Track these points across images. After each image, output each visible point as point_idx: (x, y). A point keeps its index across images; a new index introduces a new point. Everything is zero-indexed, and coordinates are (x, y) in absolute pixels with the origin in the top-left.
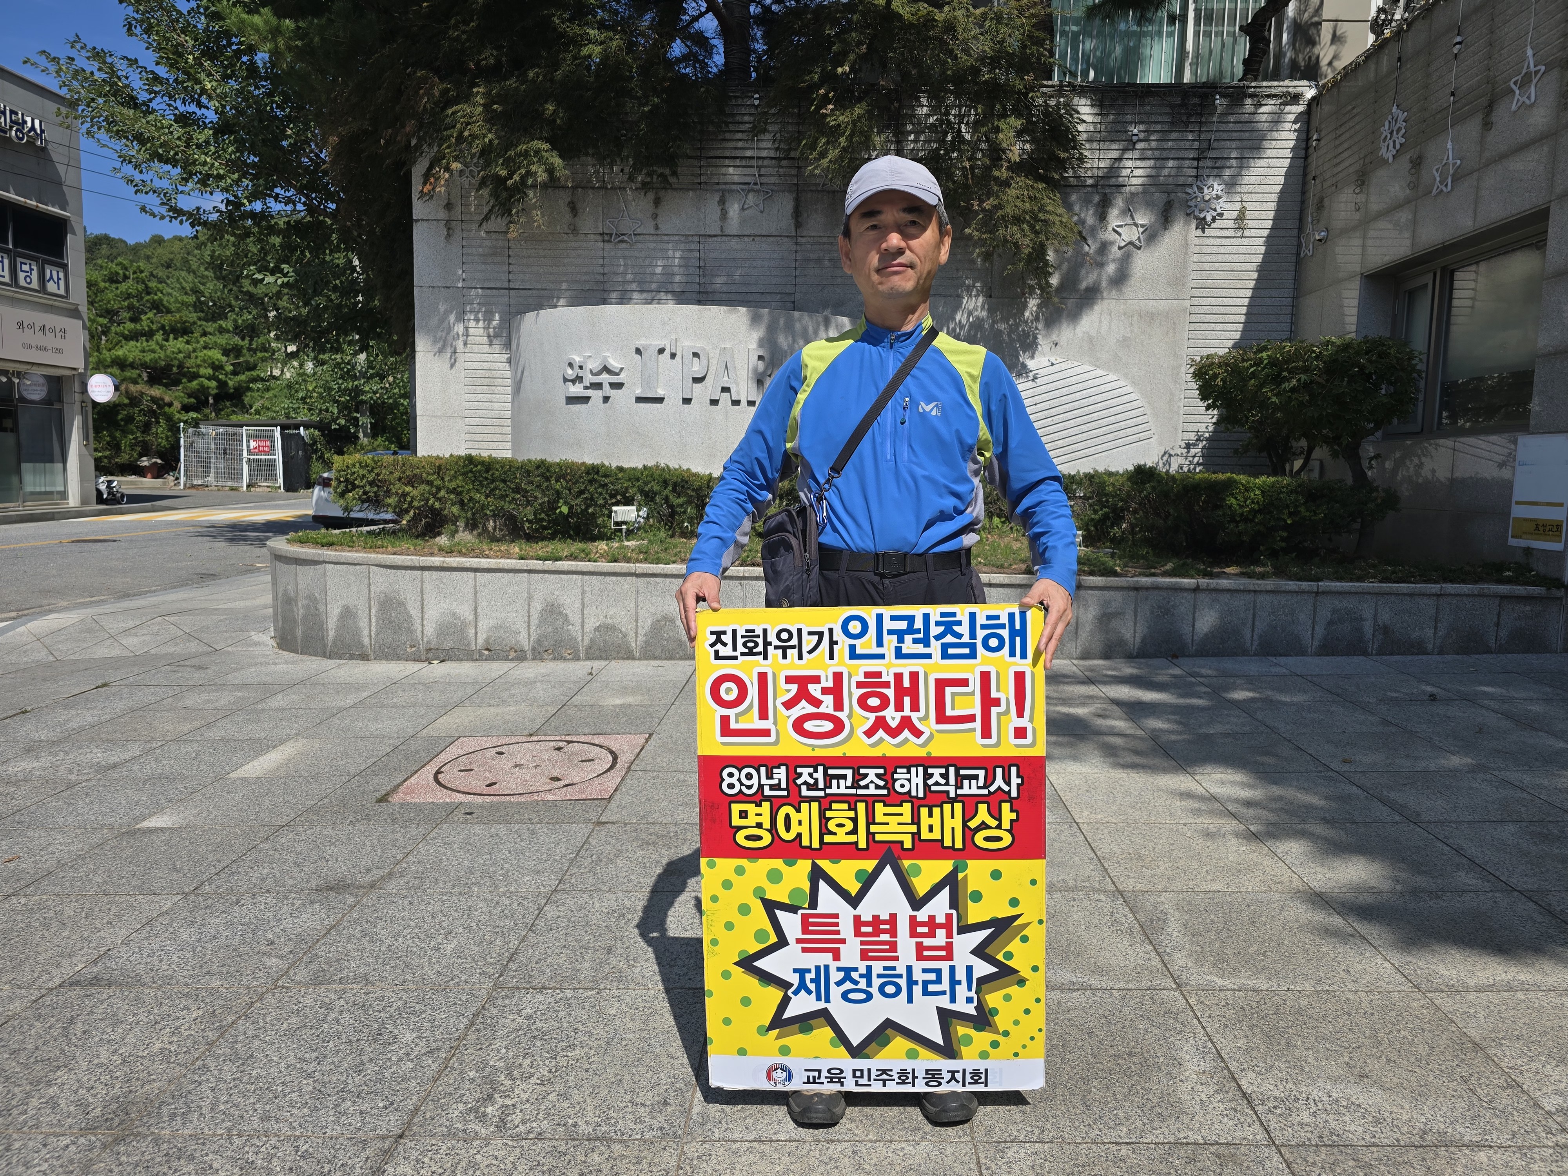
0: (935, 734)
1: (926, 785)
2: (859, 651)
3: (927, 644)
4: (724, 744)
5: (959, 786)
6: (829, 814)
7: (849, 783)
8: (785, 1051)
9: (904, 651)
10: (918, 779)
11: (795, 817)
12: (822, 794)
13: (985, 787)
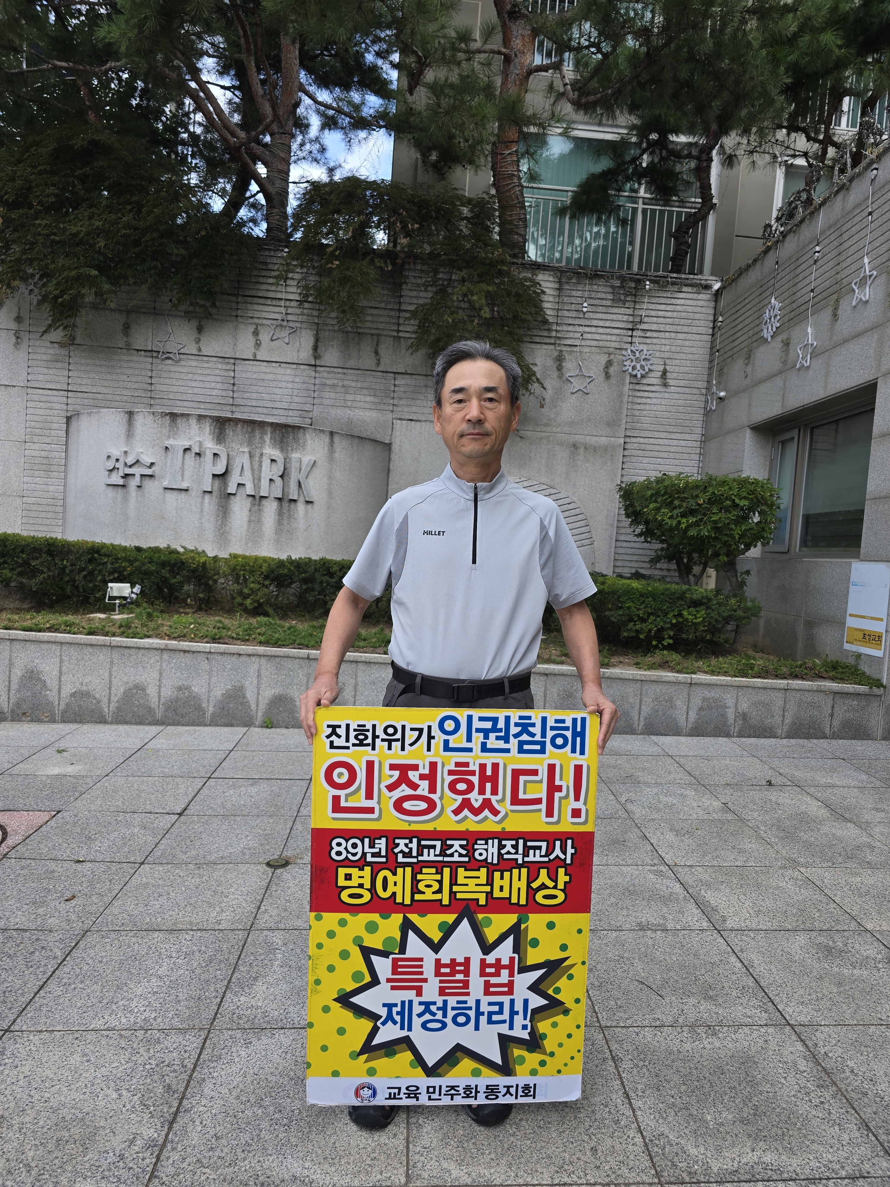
0: (509, 813)
1: (500, 854)
2: (451, 745)
3: (507, 741)
4: (334, 819)
5: (526, 854)
6: (419, 877)
7: (438, 852)
8: (372, 1072)
9: (489, 746)
10: (493, 848)
11: (391, 879)
12: (415, 860)
13: (547, 855)
